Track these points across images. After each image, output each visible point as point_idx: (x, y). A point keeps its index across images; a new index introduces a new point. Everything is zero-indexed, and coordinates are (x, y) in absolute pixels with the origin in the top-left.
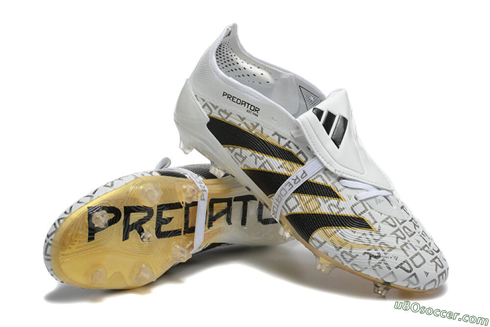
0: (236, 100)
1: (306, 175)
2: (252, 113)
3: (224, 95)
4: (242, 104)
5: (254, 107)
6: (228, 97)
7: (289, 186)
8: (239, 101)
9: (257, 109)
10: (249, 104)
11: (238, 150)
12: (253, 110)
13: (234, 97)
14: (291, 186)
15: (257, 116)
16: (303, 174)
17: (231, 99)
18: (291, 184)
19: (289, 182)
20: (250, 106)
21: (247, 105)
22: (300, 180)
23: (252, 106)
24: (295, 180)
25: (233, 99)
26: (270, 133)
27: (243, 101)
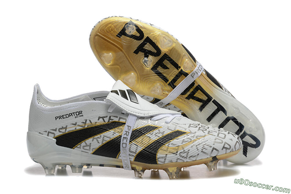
0: (65, 116)
1: (130, 127)
2: (79, 116)
3: (56, 119)
4: (70, 116)
5: (78, 112)
6: (59, 118)
7: (125, 139)
8: (67, 116)
9: (80, 112)
10: (74, 113)
11: (83, 144)
12: (79, 115)
13: (63, 116)
14: (126, 139)
15: (83, 116)
16: (128, 128)
17: (62, 118)
18: (125, 138)
19: (124, 137)
20: (75, 114)
21: (73, 114)
22: (129, 132)
23: (76, 112)
24: (126, 134)
25: (63, 117)
26: (96, 120)
27: (69, 114)
